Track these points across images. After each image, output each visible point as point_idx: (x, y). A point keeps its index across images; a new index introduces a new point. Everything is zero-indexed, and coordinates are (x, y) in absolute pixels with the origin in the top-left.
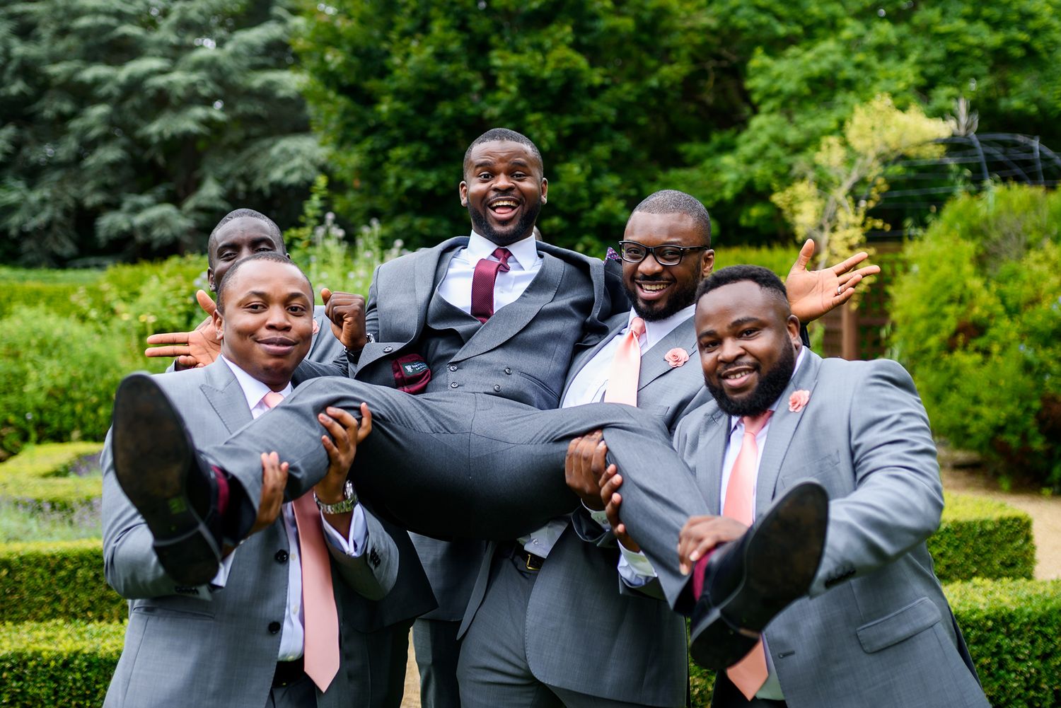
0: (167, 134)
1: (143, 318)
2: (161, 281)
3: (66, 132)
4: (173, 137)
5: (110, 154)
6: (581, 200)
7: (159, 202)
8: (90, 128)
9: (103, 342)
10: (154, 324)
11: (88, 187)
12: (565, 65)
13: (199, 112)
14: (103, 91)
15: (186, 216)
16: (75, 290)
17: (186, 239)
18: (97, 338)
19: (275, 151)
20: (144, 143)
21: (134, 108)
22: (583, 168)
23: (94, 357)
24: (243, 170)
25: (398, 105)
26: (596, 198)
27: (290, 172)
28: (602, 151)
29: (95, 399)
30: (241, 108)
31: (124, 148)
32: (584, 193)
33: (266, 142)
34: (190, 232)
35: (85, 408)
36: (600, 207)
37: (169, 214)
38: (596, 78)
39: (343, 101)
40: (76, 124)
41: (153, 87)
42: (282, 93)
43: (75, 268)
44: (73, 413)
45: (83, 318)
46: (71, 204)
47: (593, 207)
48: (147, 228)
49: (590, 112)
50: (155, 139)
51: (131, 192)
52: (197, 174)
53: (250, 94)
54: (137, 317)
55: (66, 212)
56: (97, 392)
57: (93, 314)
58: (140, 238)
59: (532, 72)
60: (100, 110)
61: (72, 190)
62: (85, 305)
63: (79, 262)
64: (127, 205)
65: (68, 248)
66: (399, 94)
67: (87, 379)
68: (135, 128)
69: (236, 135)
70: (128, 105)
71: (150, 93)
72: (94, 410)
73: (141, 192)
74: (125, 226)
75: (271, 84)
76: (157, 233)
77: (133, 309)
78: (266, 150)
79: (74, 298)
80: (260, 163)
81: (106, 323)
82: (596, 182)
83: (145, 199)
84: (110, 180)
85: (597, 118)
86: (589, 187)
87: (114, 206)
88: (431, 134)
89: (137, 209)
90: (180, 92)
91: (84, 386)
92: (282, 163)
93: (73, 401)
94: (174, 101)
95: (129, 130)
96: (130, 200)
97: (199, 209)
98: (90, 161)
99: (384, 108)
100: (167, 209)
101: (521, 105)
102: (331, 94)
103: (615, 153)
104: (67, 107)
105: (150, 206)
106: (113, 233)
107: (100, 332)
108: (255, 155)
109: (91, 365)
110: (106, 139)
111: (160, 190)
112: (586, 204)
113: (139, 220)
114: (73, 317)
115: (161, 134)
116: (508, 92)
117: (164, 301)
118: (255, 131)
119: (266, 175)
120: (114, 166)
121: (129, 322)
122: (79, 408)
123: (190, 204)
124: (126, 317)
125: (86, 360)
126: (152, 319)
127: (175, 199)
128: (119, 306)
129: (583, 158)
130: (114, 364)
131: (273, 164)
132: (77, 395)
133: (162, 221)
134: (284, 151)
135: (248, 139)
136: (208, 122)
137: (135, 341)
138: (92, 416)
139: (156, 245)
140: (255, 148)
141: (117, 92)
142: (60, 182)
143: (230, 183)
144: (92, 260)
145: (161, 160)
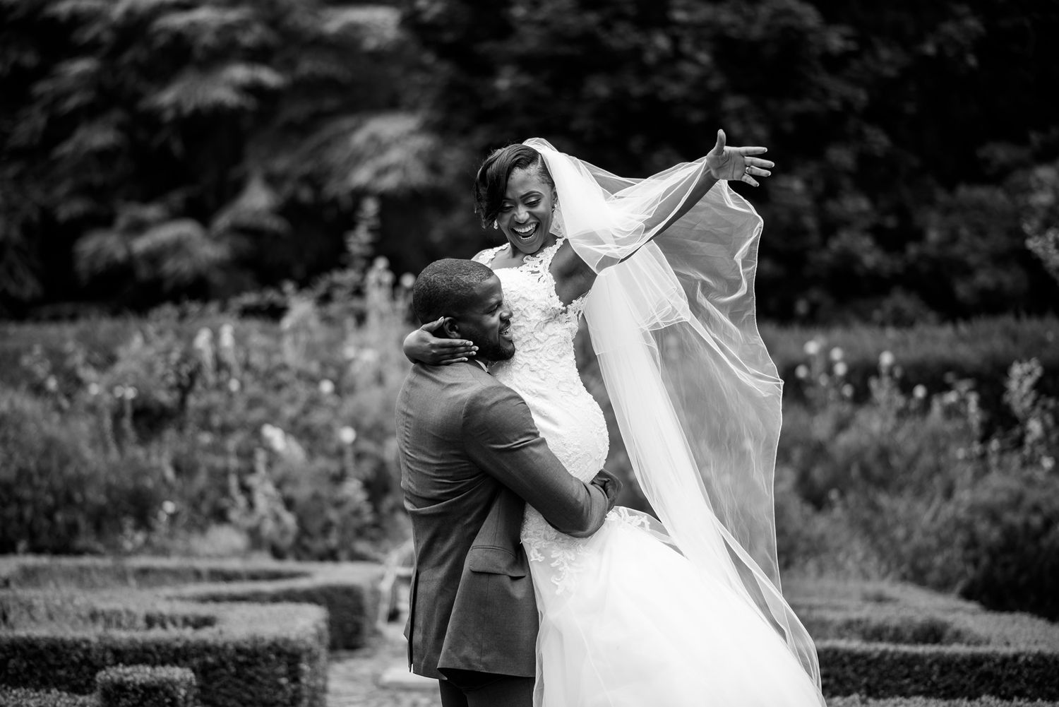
0: (188, 107)
1: (119, 392)
2: (147, 341)
3: (26, 100)
4: (197, 113)
5: (99, 136)
6: (805, 232)
7: (176, 215)
8: (67, 95)
9: (64, 422)
10: (133, 401)
11: (62, 190)
12: (784, 21)
13: (240, 73)
14: (88, 34)
15: (217, 239)
16: (29, 350)
17: (217, 278)
18: (56, 417)
19: (359, 138)
20: (152, 120)
21: (135, 64)
22: (809, 182)
23: (50, 444)
24: (307, 167)
25: (525, 80)
26: (830, 228)
27: (382, 172)
28: (841, 156)
29: (50, 500)
30: (308, 66)
31: (120, 127)
32: (810, 222)
33: (346, 123)
34: (222, 266)
35: (36, 511)
36: (835, 245)
37: (189, 238)
38: (836, 40)
39: (445, 69)
40: (43, 87)
41: (164, 30)
42: (371, 43)
43: (38, 320)
44: (21, 518)
45: (38, 389)
46: (35, 217)
47: (824, 244)
48: (154, 257)
49: (825, 92)
50: (169, 115)
51: (129, 198)
52: (235, 173)
53: (320, 44)
54: (110, 389)
55: (27, 228)
56: (52, 491)
57: (52, 384)
58: (143, 273)
59: (733, 33)
60: (82, 66)
61: (37, 194)
62: (41, 370)
63: (47, 311)
64: (122, 222)
65: (30, 287)
66: (526, 63)
67: (42, 473)
68: (138, 96)
69: (296, 110)
70: (127, 57)
71: (161, 40)
72: (50, 515)
73: (147, 199)
74: (120, 254)
75: (355, 27)
76: (170, 266)
77: (107, 378)
78: (346, 134)
79: (26, 361)
80: (337, 156)
81: (69, 396)
82: (832, 206)
83: (152, 212)
84: (97, 178)
85: (835, 104)
86: (821, 213)
87: (104, 221)
88: (577, 125)
89: (139, 227)
90: (208, 39)
91: (36, 480)
92: (371, 157)
93: (20, 502)
94: (198, 54)
95: (127, 100)
96: (128, 213)
97: (239, 230)
98: (67, 148)
99: (503, 83)
100: (186, 229)
101: (716, 83)
102: (429, 58)
103: (865, 159)
104: (30, 59)
105: (160, 222)
106: (100, 265)
107: (59, 409)
108: (327, 144)
109: (46, 454)
110: (90, 113)
111: (177, 198)
112: (815, 239)
113: (141, 244)
114: (24, 386)
115: (177, 106)
116: (695, 62)
117: (150, 367)
118: (330, 103)
119: (344, 176)
120: (104, 156)
121: (97, 397)
122: (28, 512)
123: (223, 221)
124: (94, 389)
125: (39, 446)
126: (130, 393)
127: (201, 212)
128: (88, 374)
129: (812, 168)
130: (77, 453)
131: (357, 159)
132: (26, 493)
133: (178, 247)
134: (373, 138)
135: (317, 119)
136: (254, 89)
137: (108, 422)
138: (45, 523)
139: (168, 286)
140: (328, 130)
141: (107, 37)
142: (19, 179)
143: (288, 188)
144: (67, 308)
145: (177, 147)
